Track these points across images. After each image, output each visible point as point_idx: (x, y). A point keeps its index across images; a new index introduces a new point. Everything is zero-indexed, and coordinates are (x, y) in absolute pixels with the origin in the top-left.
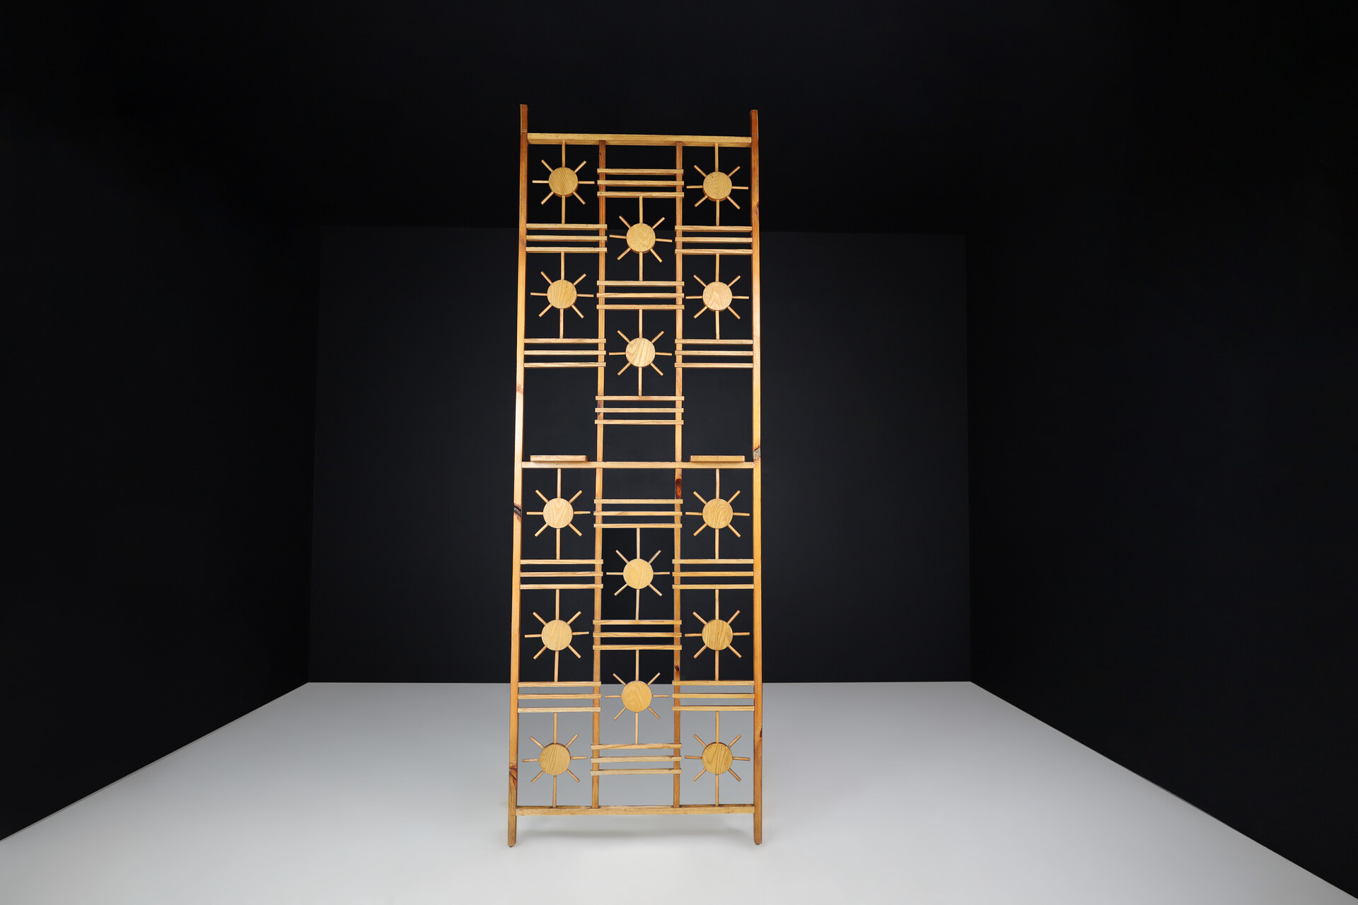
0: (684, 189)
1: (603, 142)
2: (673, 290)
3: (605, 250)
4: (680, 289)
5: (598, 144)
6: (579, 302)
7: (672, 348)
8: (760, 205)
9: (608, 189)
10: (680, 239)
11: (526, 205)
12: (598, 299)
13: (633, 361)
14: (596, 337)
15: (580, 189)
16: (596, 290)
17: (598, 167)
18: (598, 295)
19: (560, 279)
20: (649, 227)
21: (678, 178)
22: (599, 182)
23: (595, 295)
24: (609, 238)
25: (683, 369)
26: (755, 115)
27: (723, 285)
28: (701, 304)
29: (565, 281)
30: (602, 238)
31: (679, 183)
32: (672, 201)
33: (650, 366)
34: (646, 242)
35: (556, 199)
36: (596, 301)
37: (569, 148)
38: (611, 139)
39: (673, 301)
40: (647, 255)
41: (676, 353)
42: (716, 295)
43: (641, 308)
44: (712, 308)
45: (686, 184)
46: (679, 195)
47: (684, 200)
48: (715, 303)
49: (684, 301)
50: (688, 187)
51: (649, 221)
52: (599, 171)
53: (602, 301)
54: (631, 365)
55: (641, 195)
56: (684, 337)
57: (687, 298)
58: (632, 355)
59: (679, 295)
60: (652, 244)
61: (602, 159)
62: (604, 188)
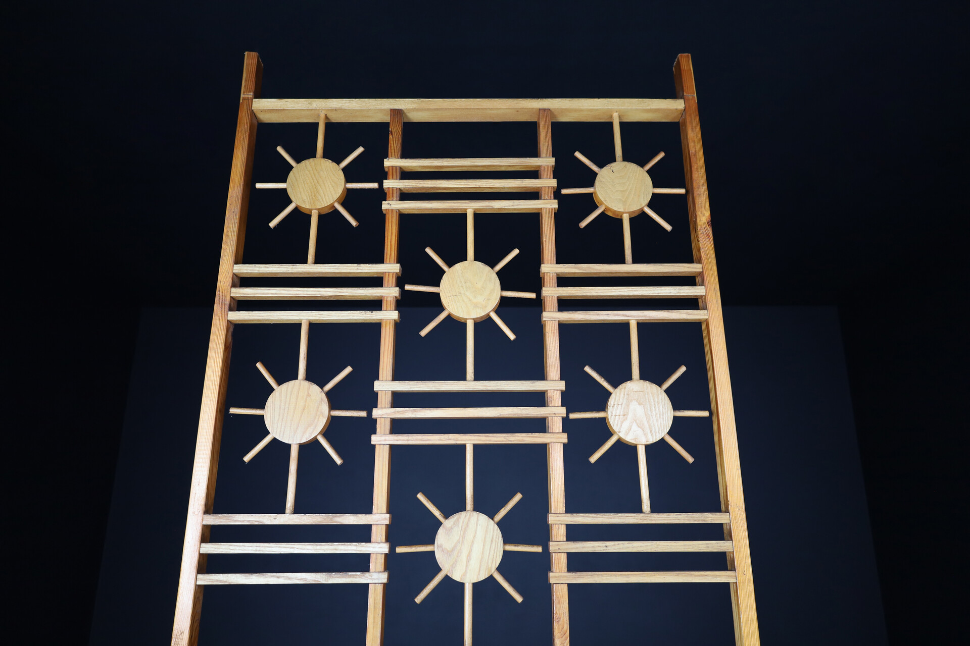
0: (557, 195)
1: (397, 113)
2: (539, 399)
3: (394, 315)
4: (555, 398)
5: (386, 119)
6: (333, 428)
7: (543, 535)
8: (715, 221)
9: (405, 196)
10: (551, 292)
11: (236, 230)
12: (375, 421)
13: (453, 566)
14: (368, 510)
15: (350, 199)
16: (371, 401)
17: (386, 156)
18: (376, 413)
19: (296, 378)
20: (488, 268)
21: (543, 173)
22: (388, 184)
23: (370, 413)
24: (403, 292)
25: (572, 587)
26: (686, 62)
27: (650, 388)
28: (602, 430)
29: (307, 383)
30: (389, 292)
31: (548, 183)
32: (534, 218)
33: (491, 578)
34: (480, 299)
35: (300, 218)
36: (370, 425)
37: (332, 128)
38: (414, 106)
39: (540, 425)
40: (484, 326)
41: (553, 547)
42: (636, 409)
43: (469, 441)
44: (629, 438)
45: (560, 186)
46: (547, 206)
47: (559, 216)
48: (635, 427)
49: (567, 424)
50: (565, 191)
51: (486, 256)
52: (388, 163)
53: (383, 426)
54: (447, 578)
55: (470, 208)
56: (570, 508)
57: (573, 416)
58: (449, 553)
59: (555, 412)
60: (495, 301)
61: (395, 142)
62: (396, 195)
